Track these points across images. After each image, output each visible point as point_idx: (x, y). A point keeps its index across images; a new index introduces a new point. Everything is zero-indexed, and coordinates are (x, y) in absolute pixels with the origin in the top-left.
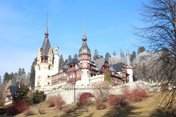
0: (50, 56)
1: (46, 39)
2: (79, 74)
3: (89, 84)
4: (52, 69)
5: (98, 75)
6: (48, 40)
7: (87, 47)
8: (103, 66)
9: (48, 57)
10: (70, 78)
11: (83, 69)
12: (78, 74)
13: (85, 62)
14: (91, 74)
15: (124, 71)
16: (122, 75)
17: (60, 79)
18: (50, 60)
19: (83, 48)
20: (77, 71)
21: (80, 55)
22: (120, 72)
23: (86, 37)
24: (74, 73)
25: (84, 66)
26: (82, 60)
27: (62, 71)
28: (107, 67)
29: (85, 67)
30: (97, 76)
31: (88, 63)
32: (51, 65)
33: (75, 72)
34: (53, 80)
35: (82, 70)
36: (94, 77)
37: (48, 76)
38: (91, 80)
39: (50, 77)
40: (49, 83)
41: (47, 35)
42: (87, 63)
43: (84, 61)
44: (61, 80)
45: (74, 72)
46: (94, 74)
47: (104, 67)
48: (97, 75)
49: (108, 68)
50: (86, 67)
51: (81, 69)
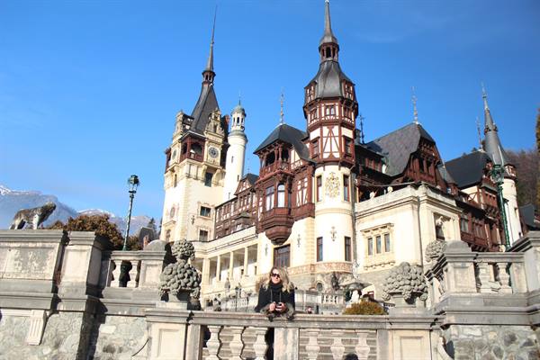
0: (212, 137)
1: (206, 86)
2: (305, 191)
3: (350, 235)
4: (217, 184)
5: (395, 188)
6: (211, 90)
7: (340, 73)
8: (414, 155)
9: (203, 140)
10: (268, 209)
11: (325, 163)
12: (303, 188)
13: (331, 132)
14: (362, 188)
15: (491, 183)
16: (482, 199)
17: (239, 217)
18: (213, 153)
19: (320, 78)
20: (297, 177)
21: (311, 105)
22: (475, 189)
23: (333, 37)
24: (282, 188)
25: (327, 149)
26: (320, 125)
27: (248, 187)
28: (429, 164)
29: (331, 155)
30: (391, 196)
31: (347, 139)
32: (216, 169)
33: (288, 179)
34: (220, 223)
35: (319, 171)
36: (374, 201)
37: (203, 208)
38: (362, 216)
39: (209, 210)
40: (206, 233)
41: (210, 75)
42: (340, 135)
43: (326, 130)
44: (241, 220)
45: (281, 183)
46: (374, 189)
47: (417, 160)
48: (390, 189)
49: (432, 167)
50: (337, 155)
51: (314, 165)
